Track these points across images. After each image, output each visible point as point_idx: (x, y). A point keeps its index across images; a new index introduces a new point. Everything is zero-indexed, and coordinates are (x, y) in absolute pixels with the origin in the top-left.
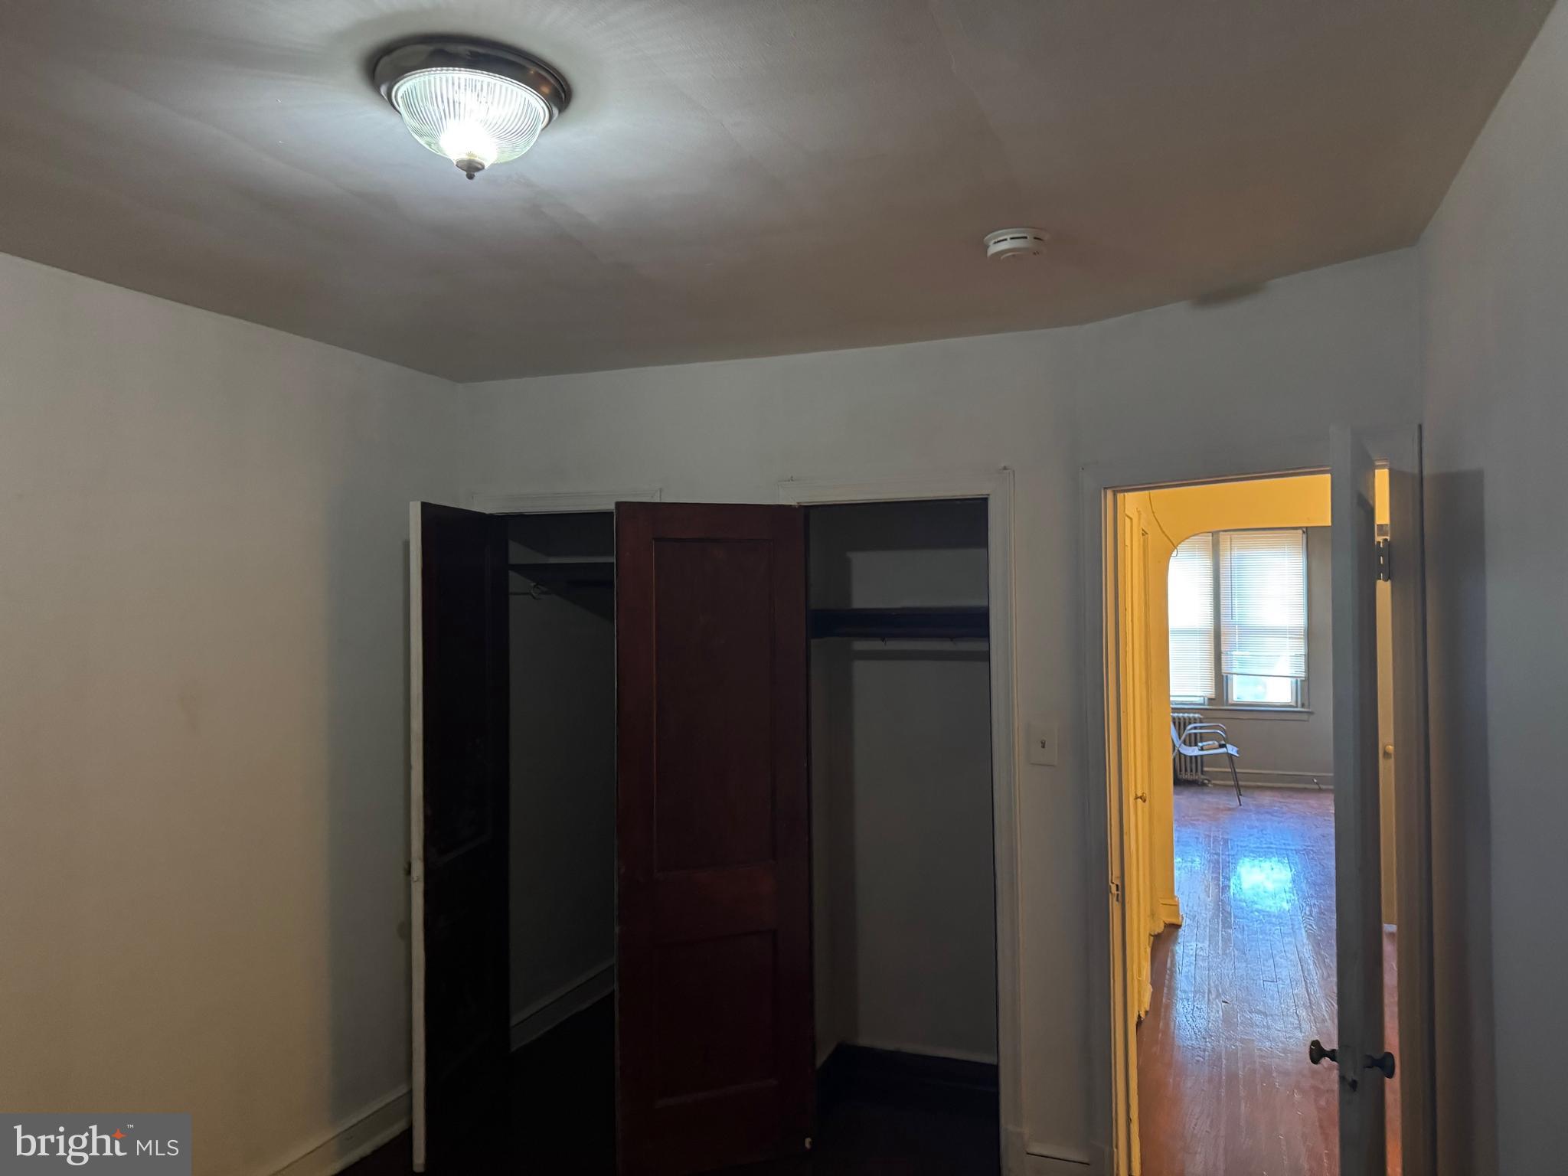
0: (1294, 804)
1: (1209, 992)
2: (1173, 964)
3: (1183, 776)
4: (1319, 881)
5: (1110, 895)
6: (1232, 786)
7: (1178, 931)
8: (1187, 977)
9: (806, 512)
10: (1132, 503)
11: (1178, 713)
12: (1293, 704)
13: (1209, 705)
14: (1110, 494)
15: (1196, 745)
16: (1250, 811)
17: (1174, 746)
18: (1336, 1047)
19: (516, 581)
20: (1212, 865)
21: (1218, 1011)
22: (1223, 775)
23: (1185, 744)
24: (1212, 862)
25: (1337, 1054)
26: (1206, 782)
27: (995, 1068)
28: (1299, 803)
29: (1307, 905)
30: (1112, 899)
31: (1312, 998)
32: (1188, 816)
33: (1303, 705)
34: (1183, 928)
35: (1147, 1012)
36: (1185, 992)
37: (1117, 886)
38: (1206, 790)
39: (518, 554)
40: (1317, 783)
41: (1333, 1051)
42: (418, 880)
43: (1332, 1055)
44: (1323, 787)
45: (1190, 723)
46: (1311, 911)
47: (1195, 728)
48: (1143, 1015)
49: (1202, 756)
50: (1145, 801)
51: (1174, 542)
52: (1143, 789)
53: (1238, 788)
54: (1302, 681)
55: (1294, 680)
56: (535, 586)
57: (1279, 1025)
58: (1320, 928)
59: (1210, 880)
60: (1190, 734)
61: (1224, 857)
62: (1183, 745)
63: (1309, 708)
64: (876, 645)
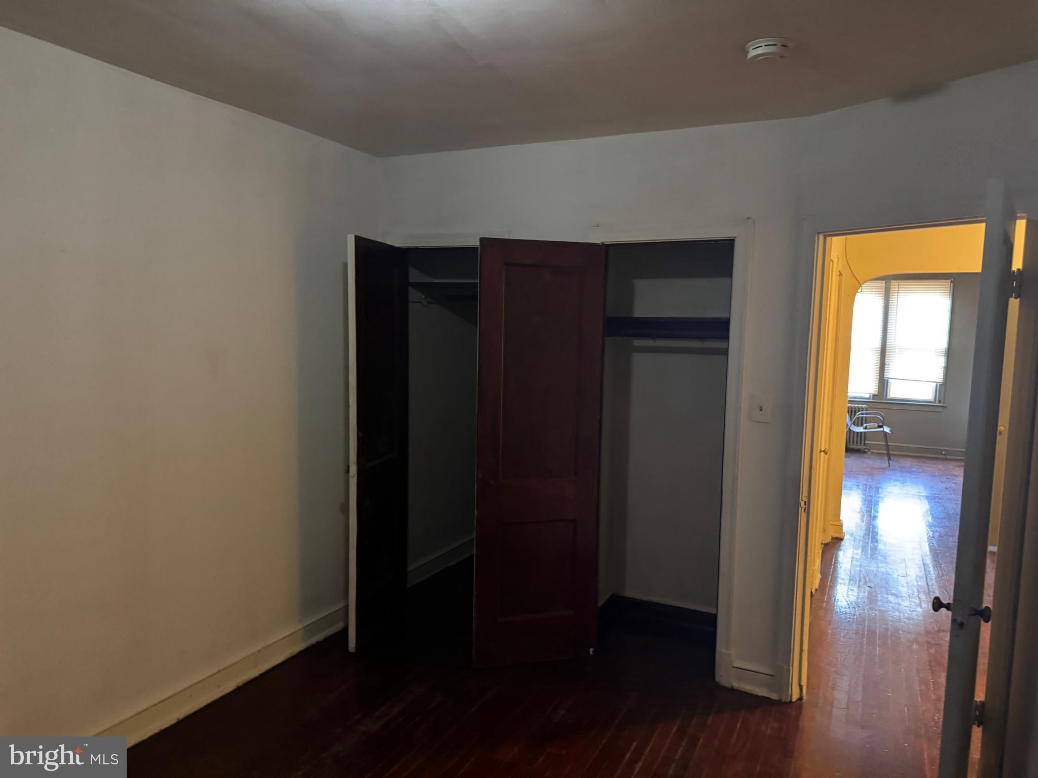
0: (928, 467)
1: (860, 580)
2: (836, 562)
3: (851, 446)
4: (941, 517)
5: (800, 509)
6: (884, 454)
7: (841, 543)
8: (845, 570)
9: (607, 248)
10: (836, 244)
11: (851, 404)
12: (933, 400)
13: (873, 399)
14: (821, 237)
15: (862, 425)
16: (896, 470)
17: (847, 425)
18: (951, 601)
19: (413, 294)
20: (867, 503)
21: (865, 592)
22: (878, 447)
23: (854, 424)
24: (868, 501)
25: (951, 606)
26: (867, 450)
27: (714, 617)
28: (931, 467)
29: (931, 531)
30: (801, 509)
31: (930, 589)
32: (853, 472)
33: (940, 402)
34: (844, 541)
35: (816, 590)
36: (843, 579)
37: (805, 502)
38: (866, 456)
39: (415, 276)
40: (944, 454)
41: (949, 604)
42: (353, 477)
43: (948, 606)
44: (948, 457)
45: (859, 411)
46: (933, 535)
47: (862, 414)
48: (814, 592)
49: (865, 432)
50: (826, 454)
51: (860, 281)
52: (825, 446)
53: (889, 456)
54: (940, 385)
55: (935, 384)
56: (425, 298)
57: (906, 603)
58: (939, 546)
59: (865, 512)
60: (858, 418)
61: (876, 498)
62: (853, 425)
63: (944, 403)
64: (649, 343)
